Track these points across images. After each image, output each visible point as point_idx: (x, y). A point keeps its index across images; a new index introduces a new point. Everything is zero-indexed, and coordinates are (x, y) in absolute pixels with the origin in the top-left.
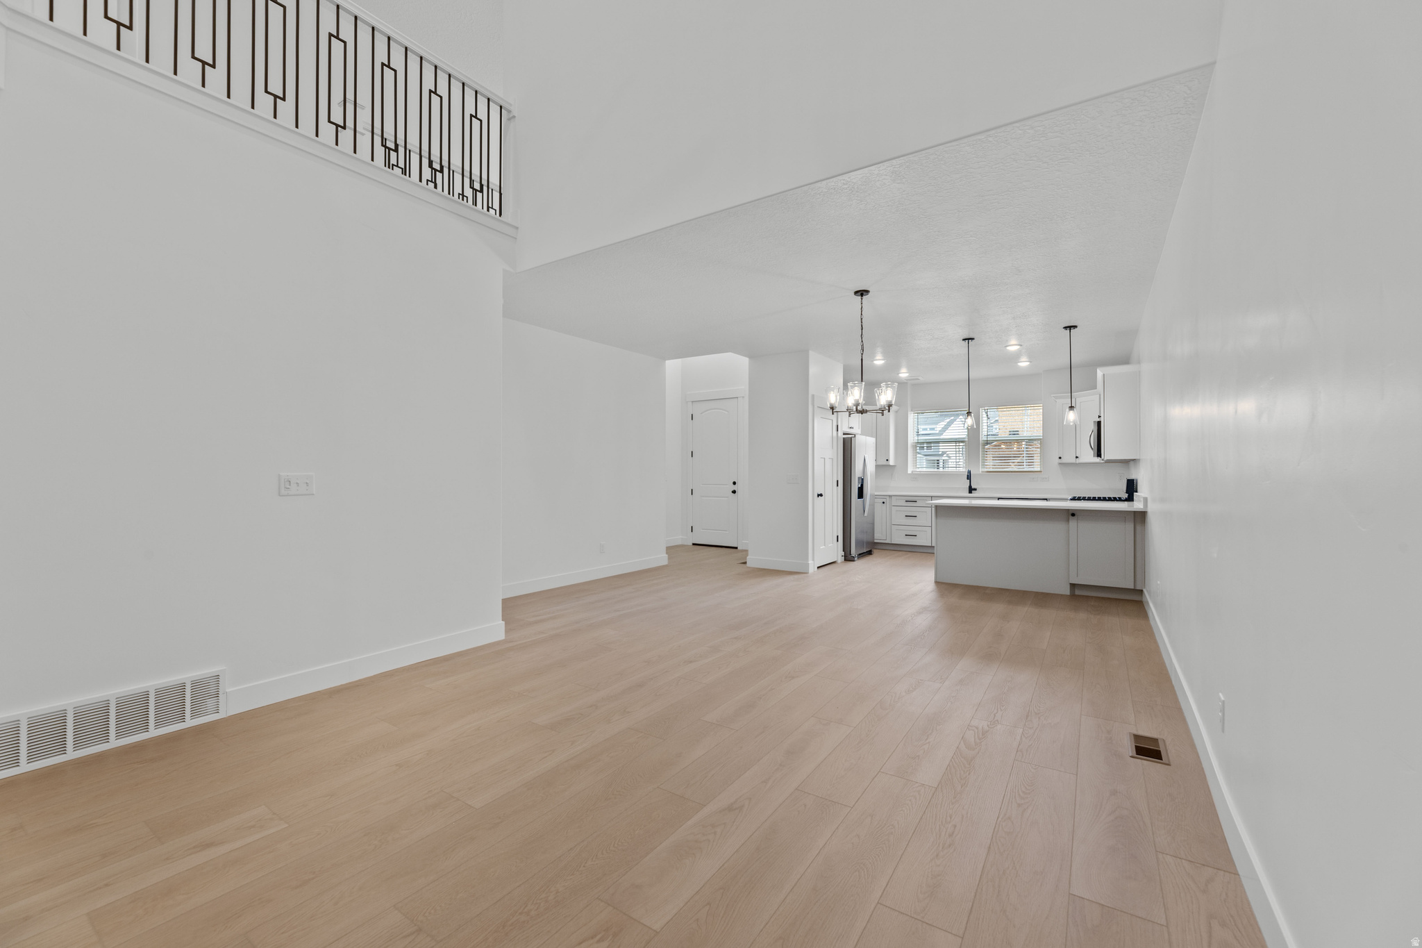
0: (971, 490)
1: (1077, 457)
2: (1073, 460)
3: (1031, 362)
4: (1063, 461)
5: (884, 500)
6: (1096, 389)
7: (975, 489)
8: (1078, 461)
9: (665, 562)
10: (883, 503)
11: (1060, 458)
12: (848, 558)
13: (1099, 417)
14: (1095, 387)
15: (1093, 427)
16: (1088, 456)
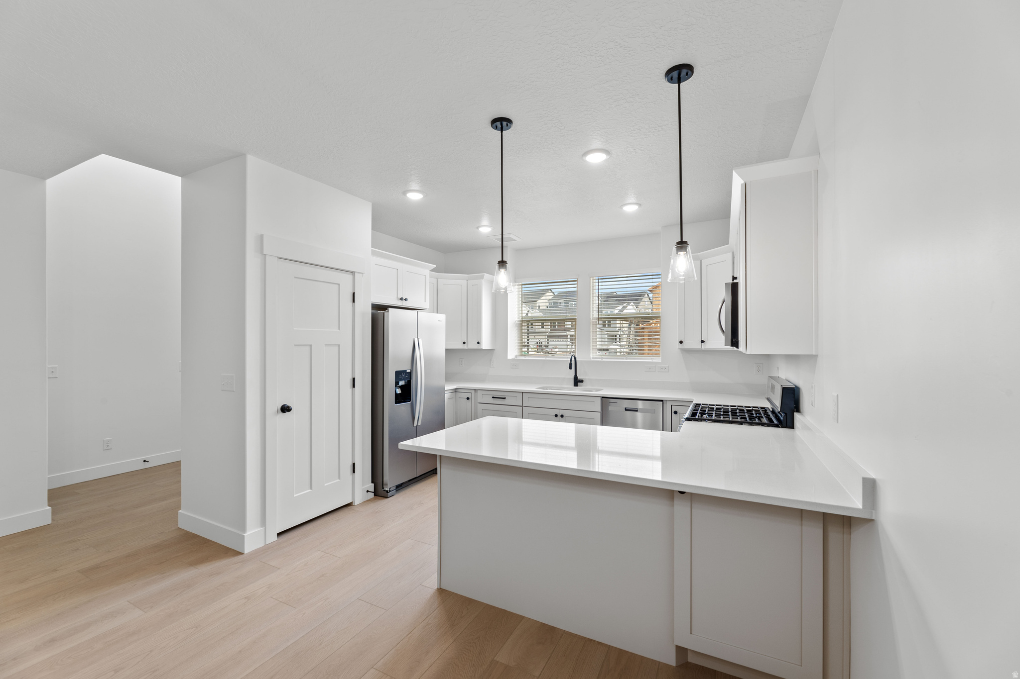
0: (577, 382)
1: (702, 342)
2: (698, 345)
3: (639, 205)
4: (686, 345)
5: (469, 395)
6: (728, 244)
7: (582, 381)
8: (705, 346)
9: (48, 520)
10: (468, 399)
11: (681, 342)
12: (380, 492)
13: (734, 278)
14: (726, 242)
15: (723, 294)
16: (718, 341)
